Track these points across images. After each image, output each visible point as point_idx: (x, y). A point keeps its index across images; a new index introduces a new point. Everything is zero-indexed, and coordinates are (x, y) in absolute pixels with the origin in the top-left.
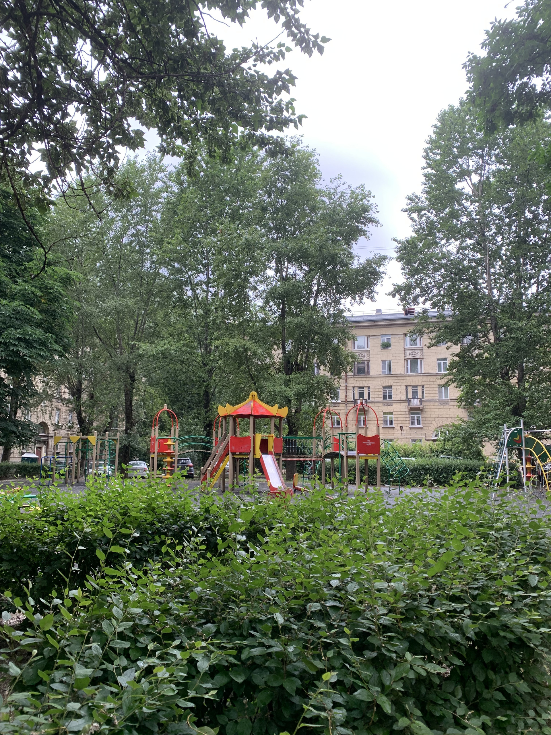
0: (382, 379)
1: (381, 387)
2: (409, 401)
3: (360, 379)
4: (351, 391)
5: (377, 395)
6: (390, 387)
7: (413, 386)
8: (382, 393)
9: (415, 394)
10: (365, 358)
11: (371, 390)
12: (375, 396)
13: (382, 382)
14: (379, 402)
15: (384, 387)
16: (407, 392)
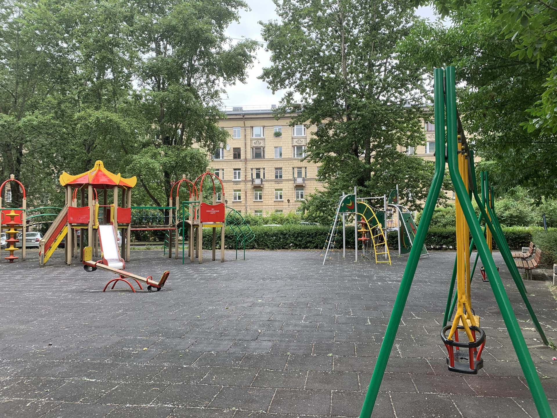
0: (274, 162)
1: (274, 169)
2: (295, 180)
3: (257, 162)
4: (250, 171)
5: (270, 175)
6: (281, 168)
7: (298, 168)
8: (274, 174)
9: (300, 173)
10: (262, 145)
11: (266, 171)
12: (269, 176)
13: (274, 164)
14: (271, 181)
15: (276, 169)
16: (293, 173)
